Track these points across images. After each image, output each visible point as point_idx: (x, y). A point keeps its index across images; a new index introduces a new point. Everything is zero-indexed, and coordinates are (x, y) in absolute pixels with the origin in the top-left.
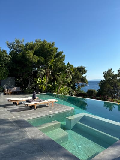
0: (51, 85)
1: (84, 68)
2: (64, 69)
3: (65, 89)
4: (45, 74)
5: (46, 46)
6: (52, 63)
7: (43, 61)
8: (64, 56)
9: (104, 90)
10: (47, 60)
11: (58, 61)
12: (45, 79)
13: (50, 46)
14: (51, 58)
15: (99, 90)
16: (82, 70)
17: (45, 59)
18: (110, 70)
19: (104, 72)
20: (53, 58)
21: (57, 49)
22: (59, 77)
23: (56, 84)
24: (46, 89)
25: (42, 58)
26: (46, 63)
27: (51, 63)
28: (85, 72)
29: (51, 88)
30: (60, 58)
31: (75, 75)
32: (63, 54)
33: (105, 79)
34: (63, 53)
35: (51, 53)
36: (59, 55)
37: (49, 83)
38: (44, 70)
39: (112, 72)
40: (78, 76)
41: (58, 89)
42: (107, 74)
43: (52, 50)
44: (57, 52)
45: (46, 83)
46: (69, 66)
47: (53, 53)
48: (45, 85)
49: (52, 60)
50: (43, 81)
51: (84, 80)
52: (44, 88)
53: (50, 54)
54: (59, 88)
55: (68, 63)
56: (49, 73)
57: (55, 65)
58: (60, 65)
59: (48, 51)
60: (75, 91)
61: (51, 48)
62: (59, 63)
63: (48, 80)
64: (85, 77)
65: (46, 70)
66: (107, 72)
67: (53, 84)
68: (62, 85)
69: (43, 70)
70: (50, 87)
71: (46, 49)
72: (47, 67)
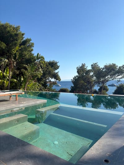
0: (15, 80)
1: (56, 63)
2: (32, 60)
3: (34, 85)
4: (7, 65)
5: (8, 29)
6: (17, 51)
7: (4, 48)
8: (33, 44)
9: (78, 86)
10: (10, 47)
11: (25, 49)
12: (8, 72)
13: (13, 29)
14: (15, 45)
15: (72, 87)
16: (53, 65)
17: (6, 45)
18: (83, 65)
19: (77, 67)
20: (19, 45)
21: (23, 34)
22: (26, 71)
23: (22, 79)
24: (9, 85)
25: (3, 43)
26: (8, 51)
27: (15, 52)
28: (58, 67)
29: (16, 84)
30: (28, 46)
31: (47, 70)
32: (31, 42)
33: (78, 75)
34: (31, 40)
35: (16, 38)
36: (26, 42)
37: (12, 77)
38: (7, 60)
39: (85, 68)
40: (50, 72)
41: (25, 85)
42: (80, 70)
43: (16, 35)
44: (23, 38)
45: (9, 77)
46: (39, 58)
47: (18, 38)
48: (8, 80)
49: (17, 48)
50: (5, 74)
51: (56, 76)
52: (6, 83)
53: (14, 40)
54: (26, 83)
55: (38, 54)
56: (13, 64)
57: (21, 55)
58: (27, 56)
59: (11, 36)
60: (46, 89)
61: (15, 32)
62: (26, 53)
63: (11, 73)
64: (57, 73)
65: (9, 60)
66: (81, 67)
67: (18, 79)
68: (31, 80)
69: (4, 60)
70: (15, 82)
71: (9, 32)
72: (11, 57)
